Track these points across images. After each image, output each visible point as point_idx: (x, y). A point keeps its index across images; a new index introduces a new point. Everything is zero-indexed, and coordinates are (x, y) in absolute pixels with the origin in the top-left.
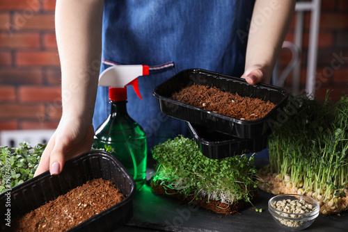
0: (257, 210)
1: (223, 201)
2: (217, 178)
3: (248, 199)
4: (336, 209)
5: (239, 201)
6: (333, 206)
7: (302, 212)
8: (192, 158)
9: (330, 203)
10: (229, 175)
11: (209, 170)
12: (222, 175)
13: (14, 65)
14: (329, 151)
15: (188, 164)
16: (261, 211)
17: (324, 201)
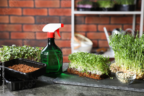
0: (111, 78)
1: (97, 74)
2: (95, 65)
3: (107, 73)
4: (142, 77)
5: (104, 74)
6: (141, 76)
7: (129, 76)
8: (84, 58)
9: (140, 75)
10: (100, 63)
11: (92, 62)
12: (97, 64)
13: (10, 39)
14: (139, 54)
15: (83, 60)
16: (112, 78)
17: (137, 74)
